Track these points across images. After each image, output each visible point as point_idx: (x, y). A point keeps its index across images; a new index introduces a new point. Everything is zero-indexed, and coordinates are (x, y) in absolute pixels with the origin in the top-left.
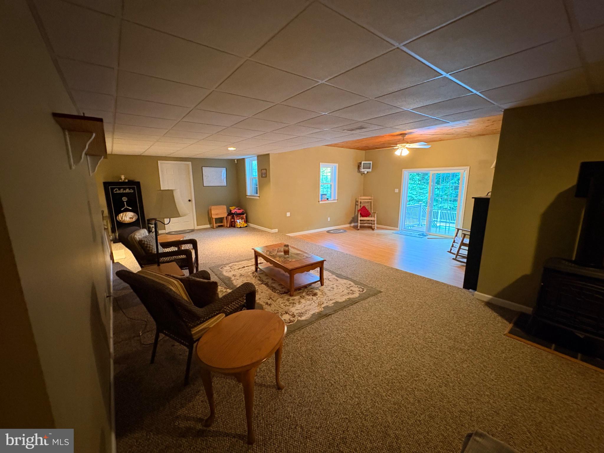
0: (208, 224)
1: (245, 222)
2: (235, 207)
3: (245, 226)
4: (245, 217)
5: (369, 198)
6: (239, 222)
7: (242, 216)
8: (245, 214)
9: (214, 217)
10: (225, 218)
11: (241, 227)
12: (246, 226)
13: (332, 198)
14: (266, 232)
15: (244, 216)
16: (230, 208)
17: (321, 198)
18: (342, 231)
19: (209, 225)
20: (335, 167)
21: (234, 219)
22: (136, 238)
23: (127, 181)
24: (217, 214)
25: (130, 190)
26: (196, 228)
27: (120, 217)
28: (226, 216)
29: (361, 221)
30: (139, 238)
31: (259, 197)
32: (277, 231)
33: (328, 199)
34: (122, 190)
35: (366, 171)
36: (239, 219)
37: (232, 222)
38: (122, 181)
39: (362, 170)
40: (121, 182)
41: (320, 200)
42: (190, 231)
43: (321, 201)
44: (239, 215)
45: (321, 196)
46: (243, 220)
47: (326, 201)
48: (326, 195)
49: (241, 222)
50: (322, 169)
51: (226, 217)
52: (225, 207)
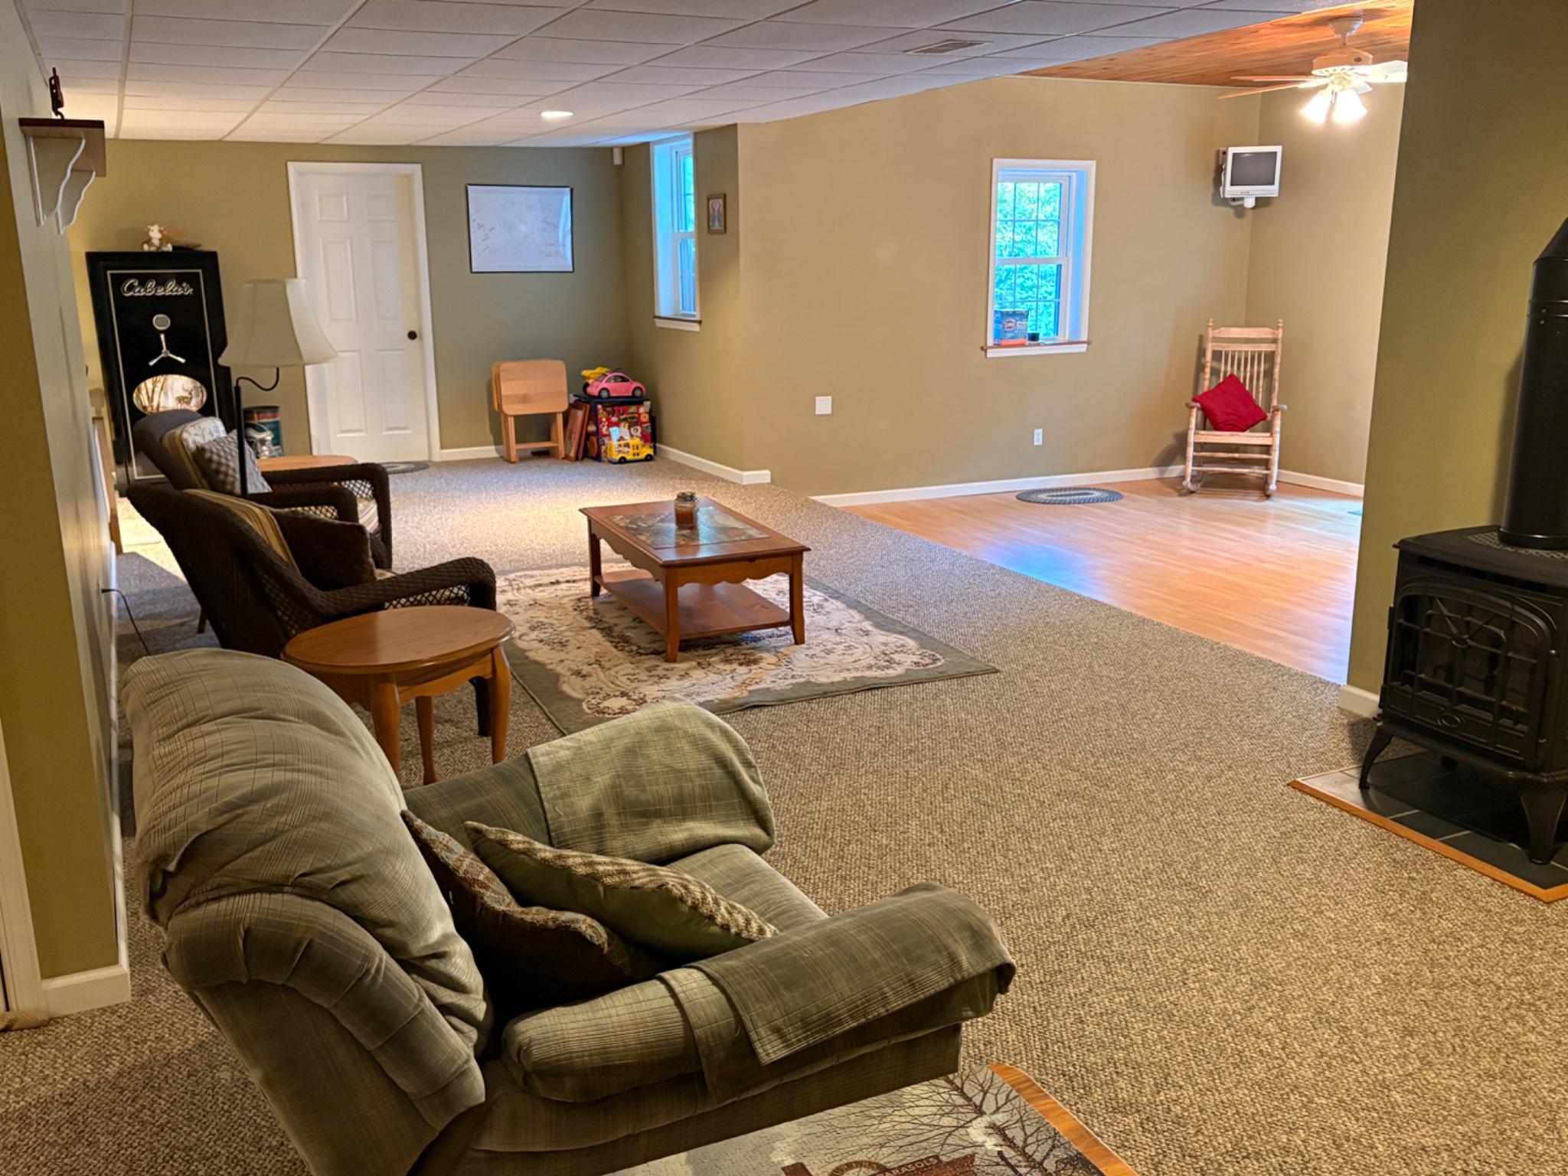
0: (489, 445)
1: (644, 437)
2: (604, 370)
3: (642, 456)
4: (645, 418)
5: (1265, 333)
6: (620, 438)
7: (632, 409)
8: (647, 404)
9: (512, 409)
10: (560, 419)
11: (623, 461)
12: (649, 458)
13: (1065, 335)
14: (719, 479)
15: (643, 410)
16: (585, 373)
17: (998, 334)
18: (1097, 494)
19: (493, 448)
20: (1083, 177)
21: (597, 423)
22: (186, 440)
23: (169, 248)
24: (524, 399)
25: (179, 283)
26: (436, 459)
27: (144, 392)
28: (565, 407)
29: (1200, 446)
30: (194, 442)
31: (700, 322)
32: (768, 480)
33: (1034, 337)
34: (152, 284)
35: (1249, 195)
36: (617, 424)
37: (589, 435)
38: (153, 249)
39: (1230, 191)
40: (149, 254)
41: (990, 342)
42: (413, 466)
43: (998, 346)
44: (619, 405)
45: (997, 321)
46: (638, 431)
47: (1022, 345)
48: (1024, 316)
49: (627, 437)
50: (1003, 189)
51: (566, 416)
52: (560, 366)
